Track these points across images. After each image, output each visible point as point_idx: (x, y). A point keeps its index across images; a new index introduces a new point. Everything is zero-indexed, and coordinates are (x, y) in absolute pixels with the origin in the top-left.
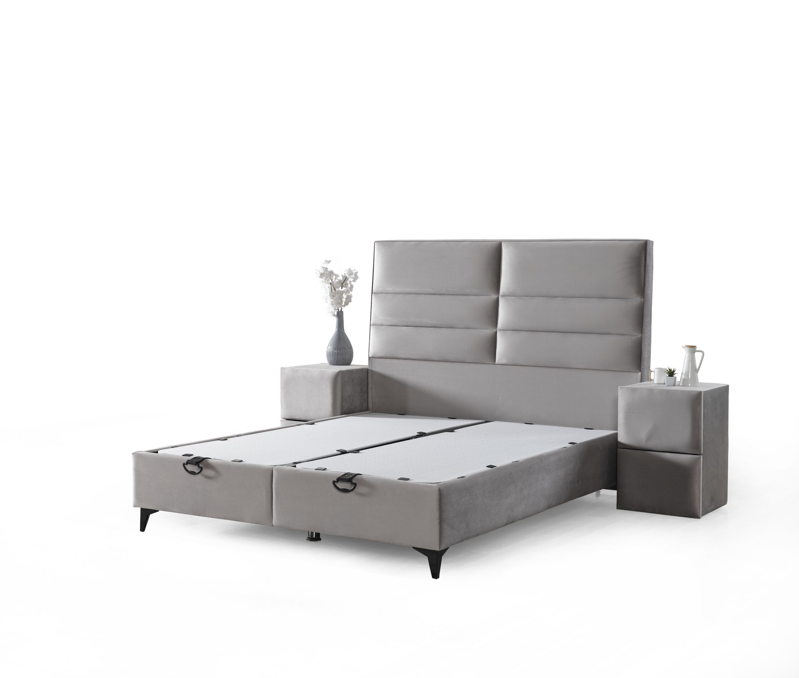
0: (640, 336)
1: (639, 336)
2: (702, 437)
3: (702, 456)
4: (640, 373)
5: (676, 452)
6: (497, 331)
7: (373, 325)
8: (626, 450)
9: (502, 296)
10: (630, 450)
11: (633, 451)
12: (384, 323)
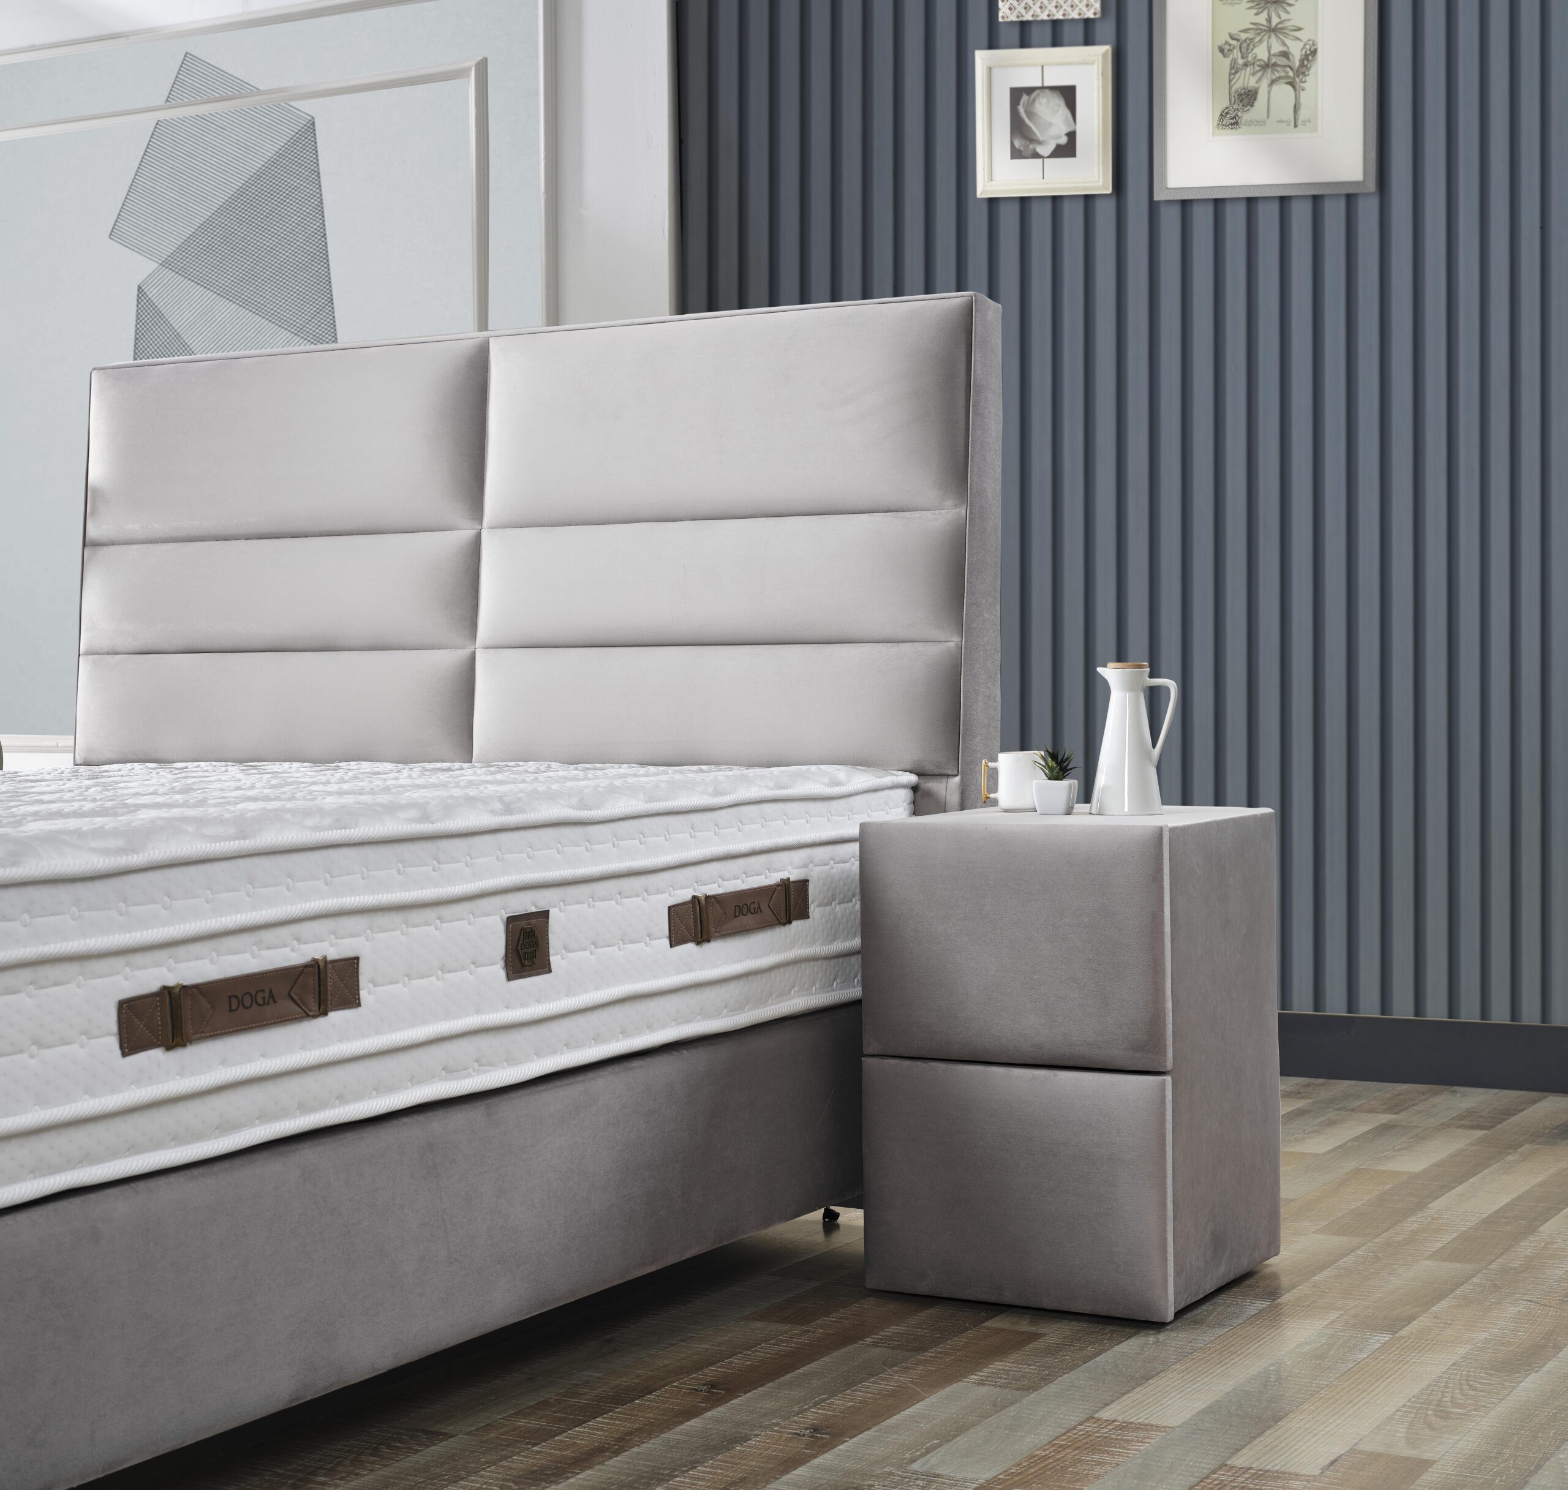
0: (957, 645)
1: (952, 645)
2: (1169, 1005)
3: (1168, 1079)
4: (957, 779)
5: (1071, 1064)
6: (474, 653)
7: (87, 653)
8: (892, 1061)
9: (492, 528)
10: (906, 1063)
11: (919, 1064)
12: (120, 643)
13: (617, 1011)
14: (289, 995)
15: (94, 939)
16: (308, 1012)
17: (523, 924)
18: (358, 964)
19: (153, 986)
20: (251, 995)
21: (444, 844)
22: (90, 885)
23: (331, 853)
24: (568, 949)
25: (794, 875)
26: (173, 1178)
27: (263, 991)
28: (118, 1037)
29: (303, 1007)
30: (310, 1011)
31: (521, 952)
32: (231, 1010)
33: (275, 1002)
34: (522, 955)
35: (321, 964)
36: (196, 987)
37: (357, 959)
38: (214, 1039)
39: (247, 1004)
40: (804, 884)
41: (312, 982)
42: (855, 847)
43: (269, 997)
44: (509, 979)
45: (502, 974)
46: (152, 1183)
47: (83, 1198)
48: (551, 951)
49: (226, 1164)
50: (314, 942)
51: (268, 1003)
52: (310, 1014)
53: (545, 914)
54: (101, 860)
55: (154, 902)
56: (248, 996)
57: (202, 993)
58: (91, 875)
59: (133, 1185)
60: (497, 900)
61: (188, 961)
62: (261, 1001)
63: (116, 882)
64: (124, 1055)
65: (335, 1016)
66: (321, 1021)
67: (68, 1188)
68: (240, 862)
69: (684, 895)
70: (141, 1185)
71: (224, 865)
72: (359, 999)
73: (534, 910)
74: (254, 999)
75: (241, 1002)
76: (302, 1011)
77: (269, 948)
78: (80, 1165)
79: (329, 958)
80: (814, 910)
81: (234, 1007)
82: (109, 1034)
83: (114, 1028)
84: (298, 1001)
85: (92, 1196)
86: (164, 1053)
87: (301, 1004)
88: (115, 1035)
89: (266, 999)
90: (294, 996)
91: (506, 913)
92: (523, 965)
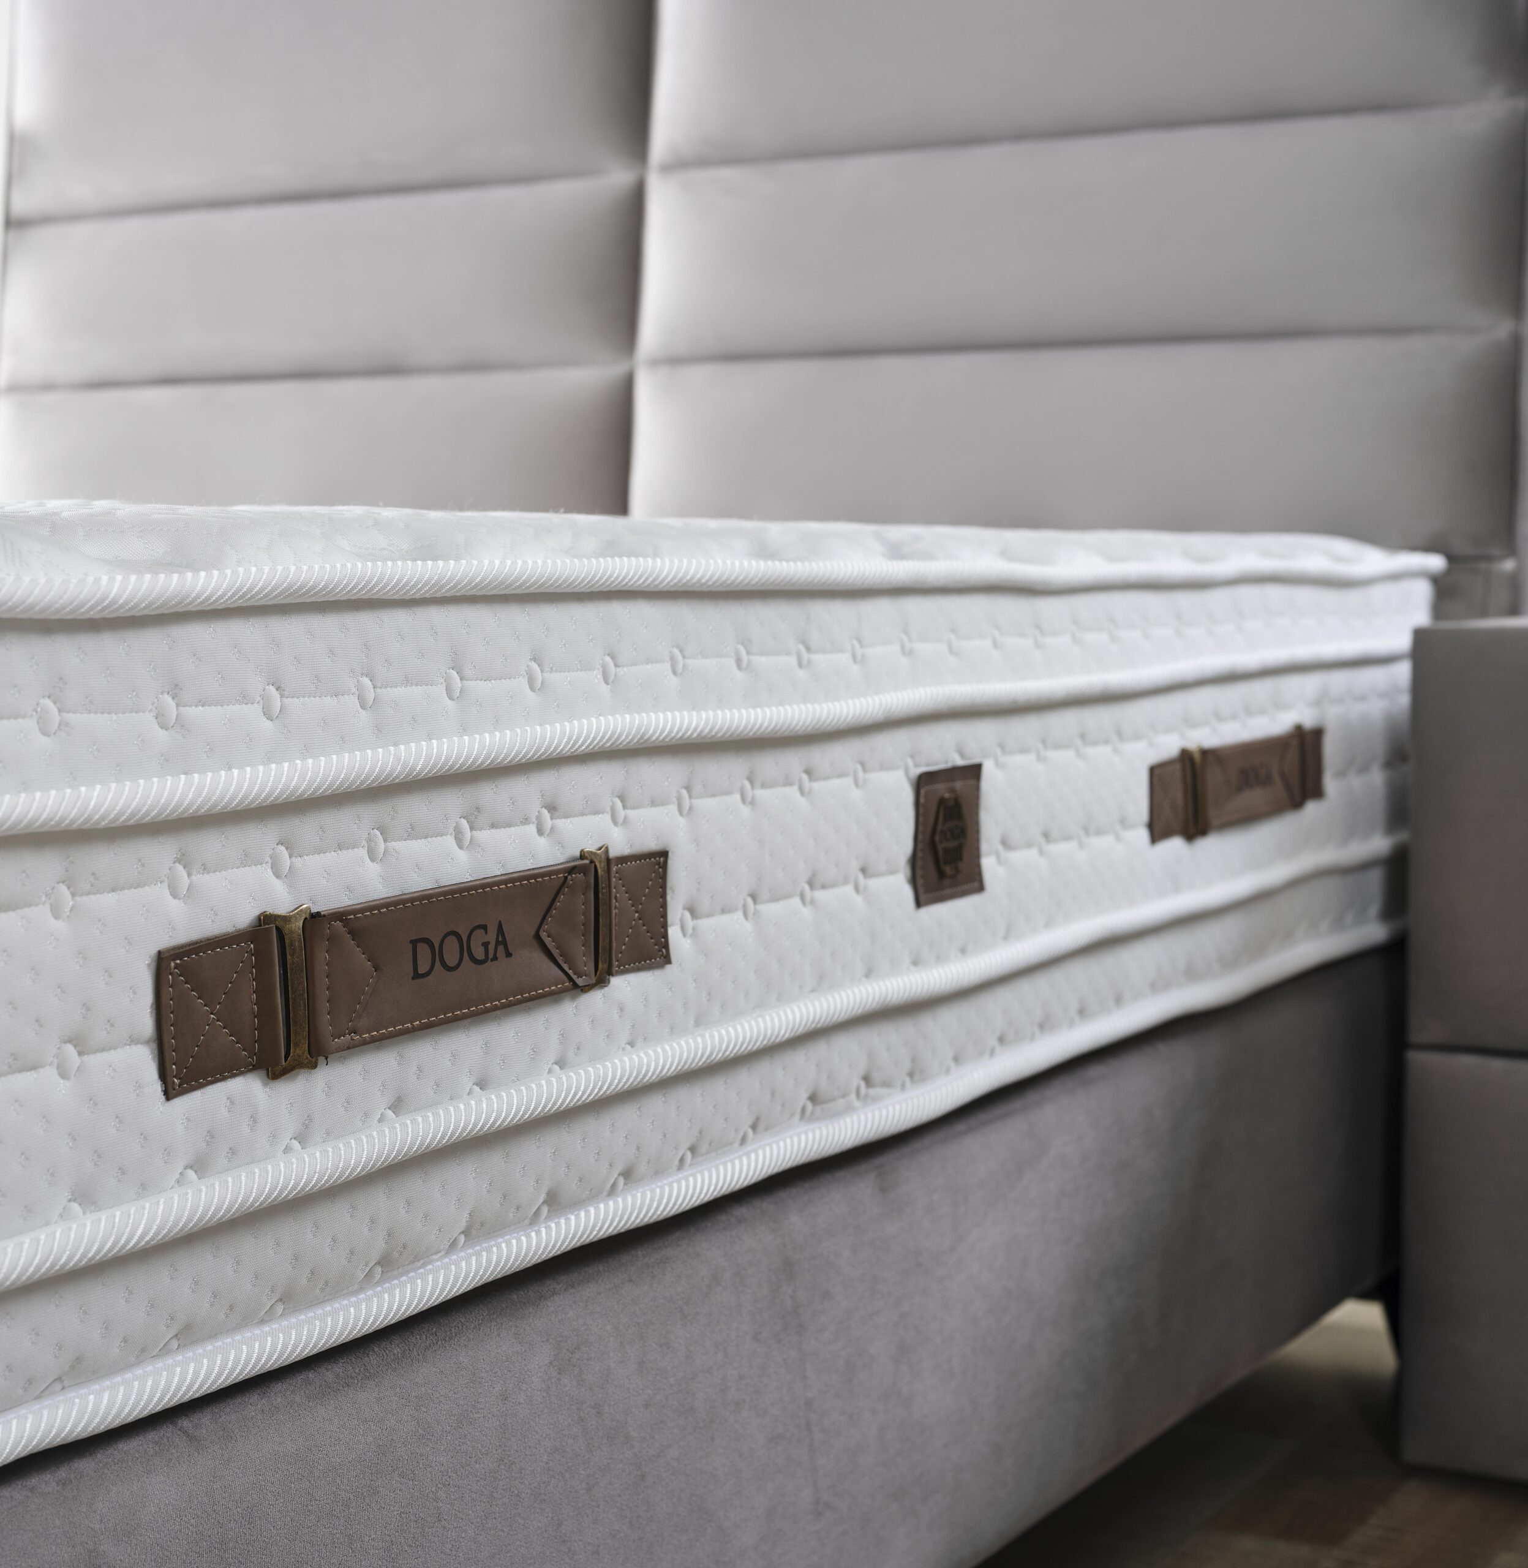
13: (1079, 972)
14: (537, 937)
15: (98, 787)
16: (574, 977)
17: (941, 789)
18: (664, 866)
19: (243, 916)
20: (458, 937)
21: (819, 609)
22: (89, 643)
23: (618, 610)
24: (1005, 843)
25: (1307, 718)
26: (278, 1394)
27: (484, 927)
28: (154, 1046)
29: (565, 967)
30: (580, 976)
31: (940, 847)
32: (417, 976)
33: (509, 955)
34: (941, 854)
35: (601, 867)
36: (340, 915)
37: (664, 854)
38: (378, 1048)
39: (451, 959)
40: (1318, 733)
41: (581, 905)
42: (1403, 671)
43: (498, 943)
44: (919, 903)
45: (907, 893)
46: (229, 1413)
47: (63, 1473)
48: (984, 847)
49: (395, 1347)
50: (582, 814)
51: (495, 958)
52: (580, 982)
53: (974, 771)
54: (119, 578)
55: (245, 698)
56: (452, 939)
57: (353, 933)
58: (91, 614)
59: (185, 1423)
60: (901, 738)
61: (320, 851)
62: (479, 953)
63: (152, 640)
64: (169, 1094)
65: (623, 986)
66: (596, 998)
67: (30, 1449)
68: (436, 615)
69: (1168, 746)
70: (205, 1419)
71: (401, 618)
72: (666, 946)
73: (960, 762)
74: (465, 948)
75: (438, 955)
76: (560, 973)
77: (493, 826)
78: (58, 1386)
79: (613, 854)
80: (1331, 784)
81: (422, 970)
82: (133, 1041)
83: (147, 1024)
84: (556, 953)
85: (85, 1465)
86: (265, 1084)
87: (560, 960)
88: (147, 1042)
89: (491, 948)
90: (548, 941)
91: (916, 766)
92: (941, 875)
